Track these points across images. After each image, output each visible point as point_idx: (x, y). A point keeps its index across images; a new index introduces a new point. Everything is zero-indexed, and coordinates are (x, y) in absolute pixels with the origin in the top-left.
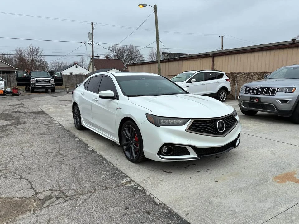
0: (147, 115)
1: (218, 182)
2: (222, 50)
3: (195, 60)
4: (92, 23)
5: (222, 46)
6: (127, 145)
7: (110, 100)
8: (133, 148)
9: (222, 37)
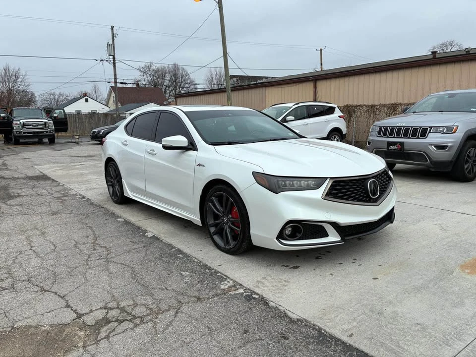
0: (255, 174)
1: (377, 278)
2: (322, 70)
3: (286, 86)
4: (112, 28)
5: (321, 64)
6: (216, 225)
7: (181, 152)
8: (228, 231)
9: (321, 50)
